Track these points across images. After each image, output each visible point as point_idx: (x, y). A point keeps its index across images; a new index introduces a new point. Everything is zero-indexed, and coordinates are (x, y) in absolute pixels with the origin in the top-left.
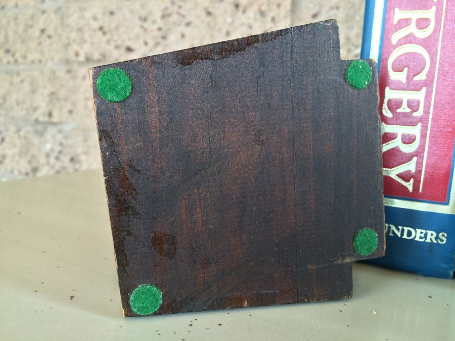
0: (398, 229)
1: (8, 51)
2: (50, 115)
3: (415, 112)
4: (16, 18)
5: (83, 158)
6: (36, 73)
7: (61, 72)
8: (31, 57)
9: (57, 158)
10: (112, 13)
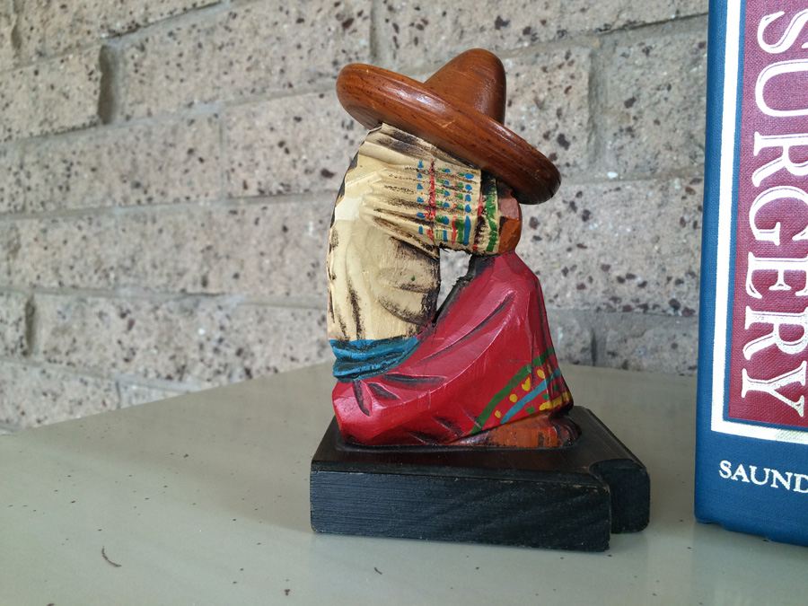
0: (786, 478)
1: (137, 185)
2: (205, 283)
3: (798, 290)
4: (149, 134)
5: (257, 349)
6: (182, 217)
7: (221, 214)
8: (173, 193)
9: (216, 350)
10: (298, 119)
